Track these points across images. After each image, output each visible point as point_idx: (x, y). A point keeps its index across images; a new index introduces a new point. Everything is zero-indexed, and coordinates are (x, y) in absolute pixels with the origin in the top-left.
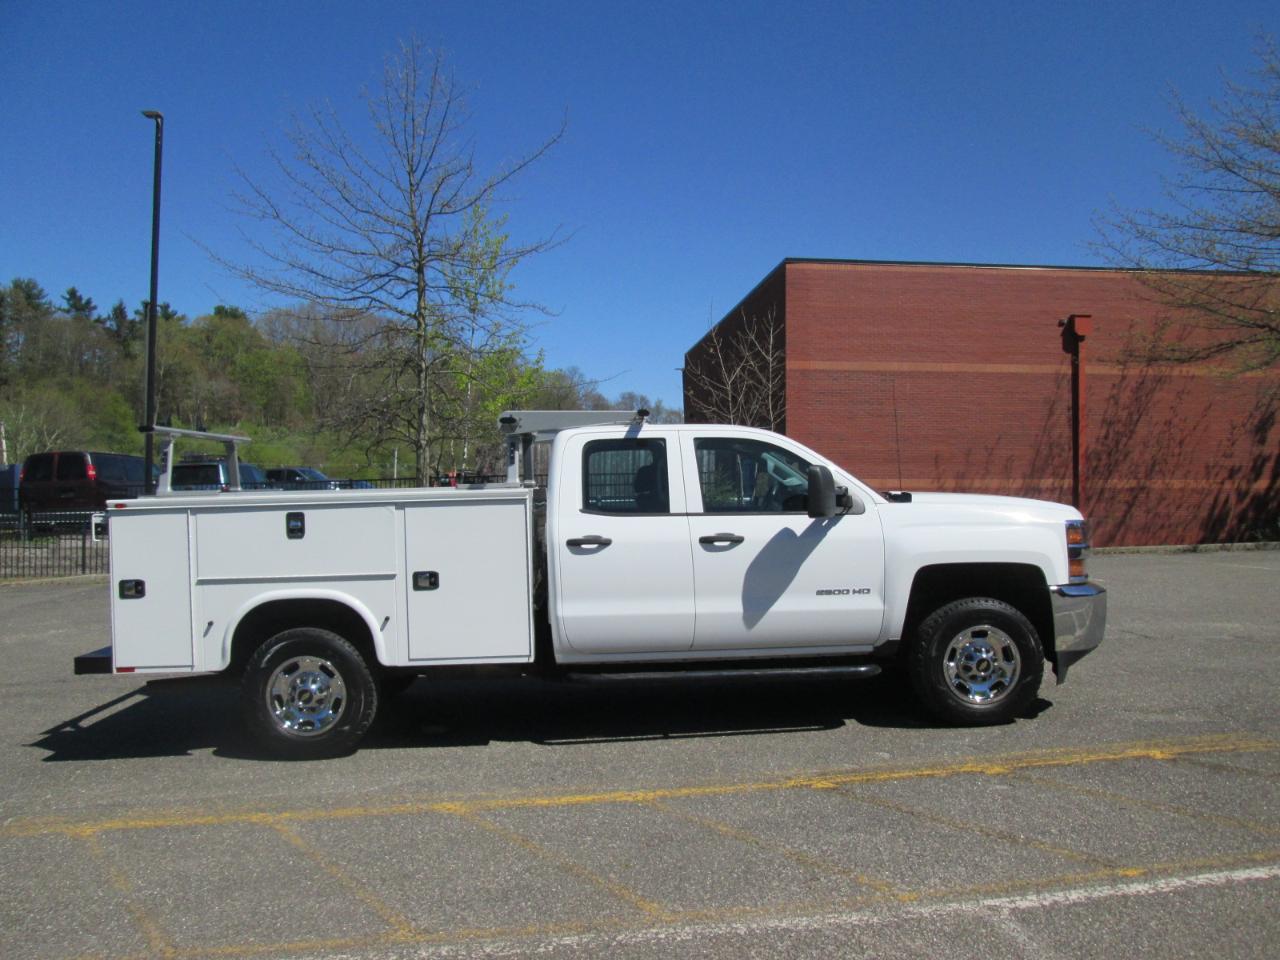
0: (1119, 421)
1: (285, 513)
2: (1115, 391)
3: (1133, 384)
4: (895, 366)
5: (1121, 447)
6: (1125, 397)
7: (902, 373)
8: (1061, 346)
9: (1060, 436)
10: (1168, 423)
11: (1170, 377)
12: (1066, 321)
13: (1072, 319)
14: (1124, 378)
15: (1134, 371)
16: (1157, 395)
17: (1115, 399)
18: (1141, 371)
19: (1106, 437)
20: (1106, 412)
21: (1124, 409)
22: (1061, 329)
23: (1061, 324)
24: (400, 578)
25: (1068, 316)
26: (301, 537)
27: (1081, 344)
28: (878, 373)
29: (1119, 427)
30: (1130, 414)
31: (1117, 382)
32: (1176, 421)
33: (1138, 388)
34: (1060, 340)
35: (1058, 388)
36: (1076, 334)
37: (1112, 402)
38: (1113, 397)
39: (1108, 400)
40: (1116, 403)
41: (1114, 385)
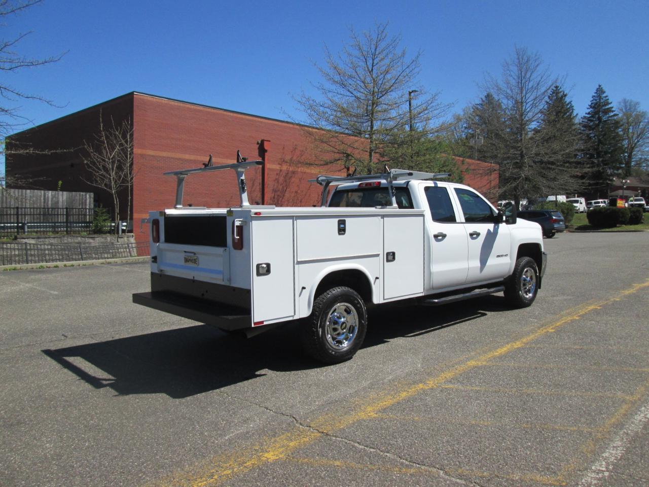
0: (279, 191)
1: (337, 220)
2: (277, 177)
3: (284, 174)
4: (187, 157)
5: (279, 202)
6: (281, 179)
7: (191, 160)
8: (258, 154)
9: (256, 197)
10: (296, 192)
11: (297, 171)
12: (260, 142)
13: (263, 141)
14: (281, 171)
15: (285, 168)
16: (293, 179)
17: (277, 180)
18: (287, 168)
19: (274, 198)
20: (274, 185)
21: (281, 185)
22: (258, 146)
23: (258, 143)
24: (381, 256)
25: (261, 140)
26: (344, 234)
27: (266, 154)
28: (180, 159)
29: (279, 193)
30: (283, 187)
31: (278, 172)
32: (299, 191)
33: (286, 176)
34: (258, 151)
35: (256, 173)
36: (264, 149)
37: (276, 181)
38: (276, 179)
39: (274, 181)
40: (278, 182)
41: (277, 174)
